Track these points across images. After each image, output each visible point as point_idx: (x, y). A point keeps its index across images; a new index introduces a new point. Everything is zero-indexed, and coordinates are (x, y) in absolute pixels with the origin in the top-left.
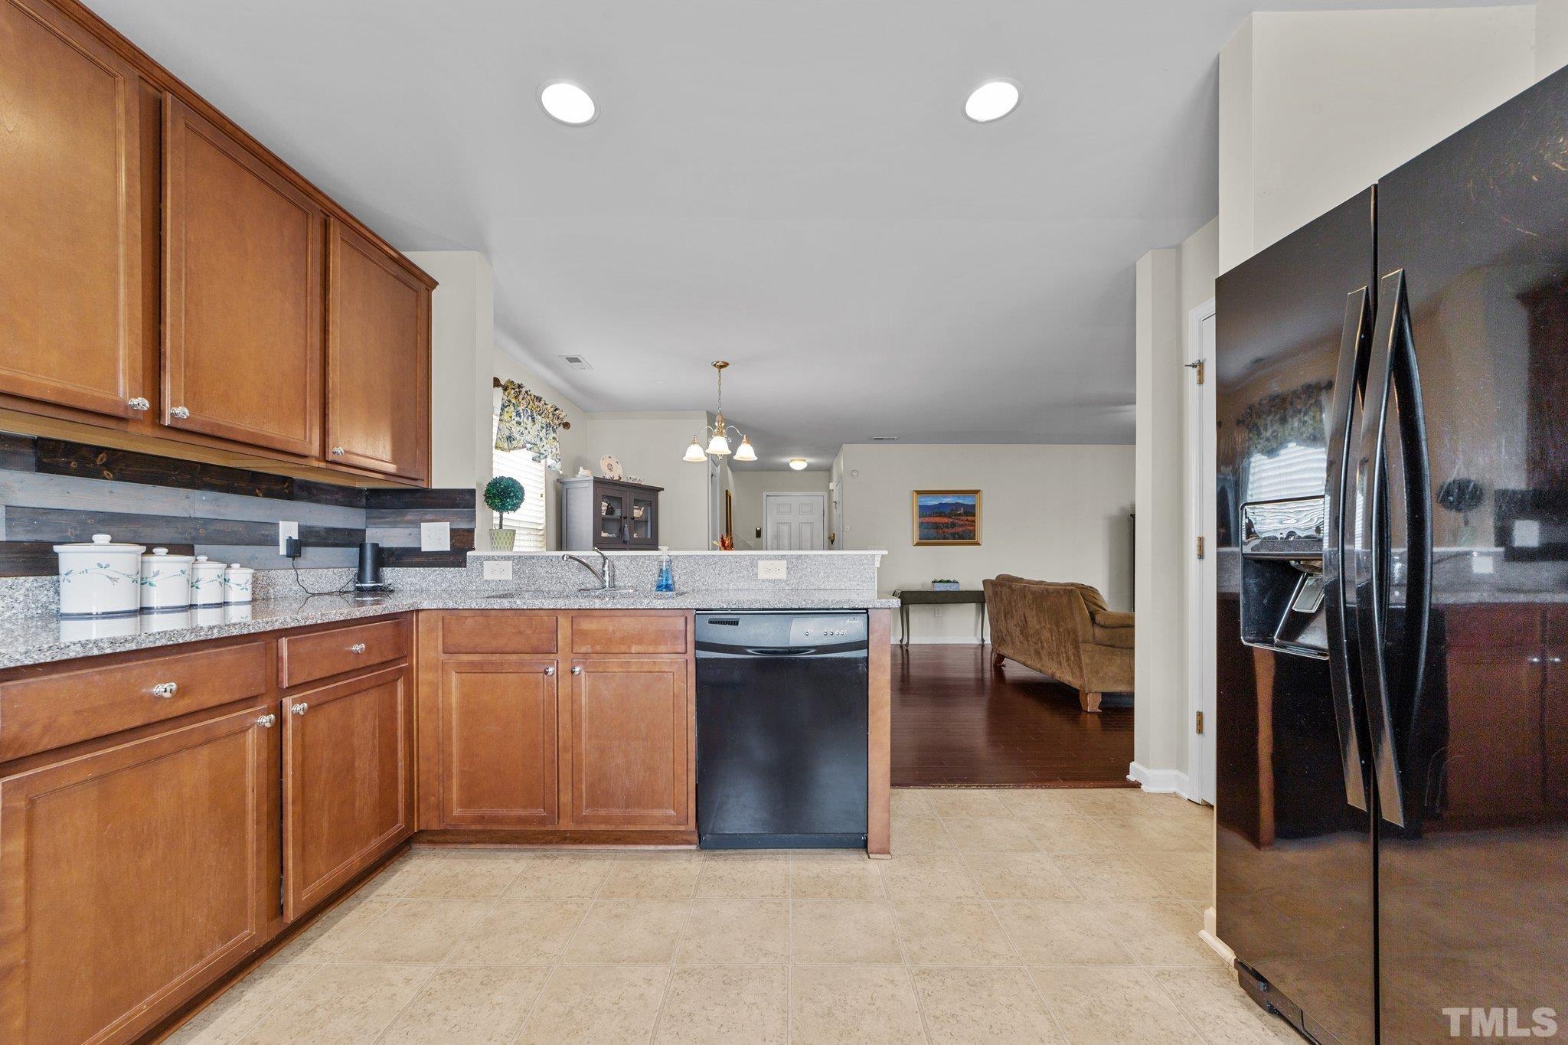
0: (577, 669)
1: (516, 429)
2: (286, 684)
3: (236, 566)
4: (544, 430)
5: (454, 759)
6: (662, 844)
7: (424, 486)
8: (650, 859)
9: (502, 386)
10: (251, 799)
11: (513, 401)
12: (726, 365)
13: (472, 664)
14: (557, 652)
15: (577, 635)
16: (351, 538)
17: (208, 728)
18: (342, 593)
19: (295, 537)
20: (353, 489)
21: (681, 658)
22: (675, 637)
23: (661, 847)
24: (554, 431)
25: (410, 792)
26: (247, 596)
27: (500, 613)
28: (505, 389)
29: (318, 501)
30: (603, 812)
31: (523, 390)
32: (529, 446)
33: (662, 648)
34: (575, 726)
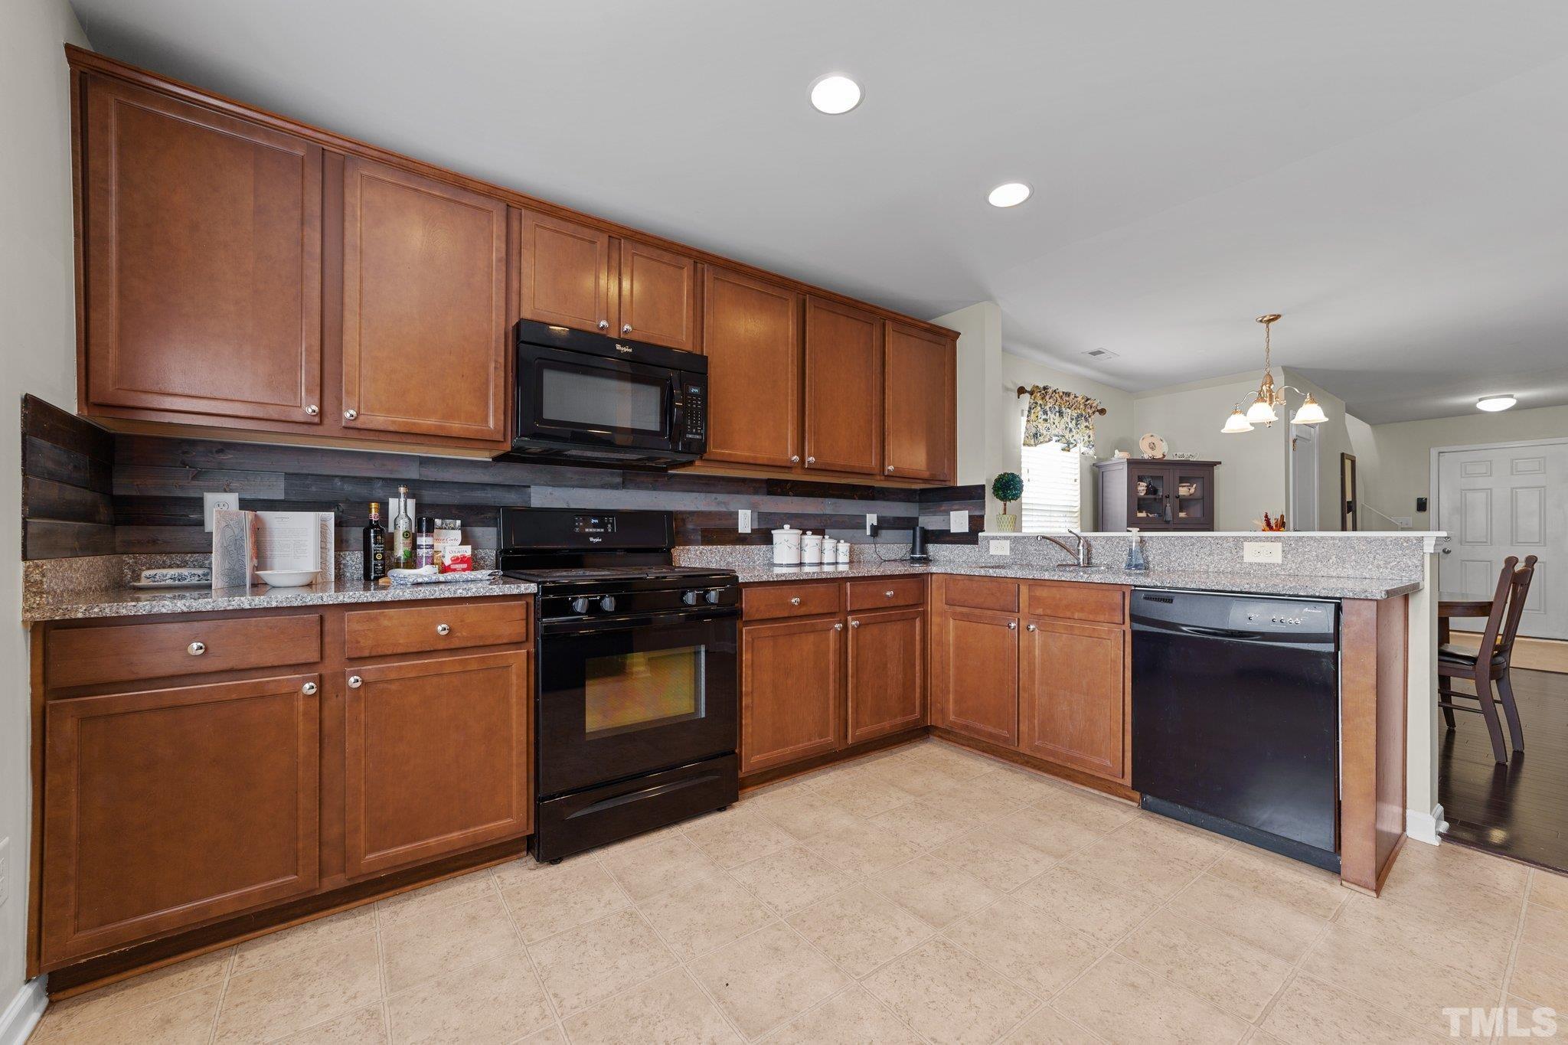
0: (1032, 627)
1: (1042, 427)
2: (849, 609)
3: (842, 541)
4: (1074, 422)
5: (951, 680)
6: (1106, 792)
7: (952, 485)
8: (1091, 799)
9: (1028, 392)
10: (831, 667)
11: (1040, 402)
12: (1277, 317)
13: (961, 613)
14: (1018, 612)
15: (1033, 600)
16: (909, 523)
17: (812, 624)
18: (902, 560)
19: (875, 524)
20: (911, 490)
21: (1118, 630)
22: (1113, 609)
23: (1104, 795)
24: (1086, 420)
25: (924, 697)
26: (847, 560)
27: (980, 578)
28: (1031, 393)
29: (888, 500)
30: (1050, 746)
31: (1050, 391)
32: (1055, 438)
33: (1101, 618)
34: (1032, 672)
